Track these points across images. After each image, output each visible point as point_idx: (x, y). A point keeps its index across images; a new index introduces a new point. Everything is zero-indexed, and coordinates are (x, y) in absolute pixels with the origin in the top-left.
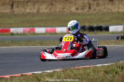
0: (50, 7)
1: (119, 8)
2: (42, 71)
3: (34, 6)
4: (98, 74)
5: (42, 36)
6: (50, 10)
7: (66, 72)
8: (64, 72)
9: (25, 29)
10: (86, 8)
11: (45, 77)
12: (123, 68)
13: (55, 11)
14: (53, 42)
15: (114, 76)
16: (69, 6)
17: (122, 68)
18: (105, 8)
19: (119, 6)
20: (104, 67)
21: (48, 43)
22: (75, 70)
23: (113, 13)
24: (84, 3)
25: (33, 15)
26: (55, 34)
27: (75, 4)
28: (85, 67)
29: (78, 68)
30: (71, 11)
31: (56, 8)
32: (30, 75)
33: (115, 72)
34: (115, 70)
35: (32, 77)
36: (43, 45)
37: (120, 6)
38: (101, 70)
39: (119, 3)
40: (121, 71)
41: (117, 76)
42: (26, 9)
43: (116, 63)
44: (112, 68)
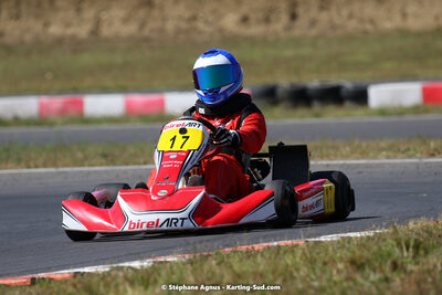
0: (142, 13)
1: (404, 16)
2: (111, 263)
3: (79, 10)
4: (324, 272)
5: (114, 127)
6: (143, 25)
7: (202, 265)
9: (45, 99)
10: (277, 20)
11: (121, 288)
12: (422, 246)
13: (162, 30)
15: (387, 280)
16: (214, 12)
17: (417, 247)
18: (351, 16)
19: (404, 7)
20: (349, 243)
21: (135, 156)
22: (237, 259)
23: (384, 36)
25: (77, 46)
28: (275, 244)
29: (248, 251)
30: (221, 30)
31: (164, 19)
32: (64, 281)
33: (389, 263)
34: (389, 255)
35: (71, 290)
36: (113, 163)
37: (411, 9)
38: (338, 255)
40: (414, 257)
41: (397, 280)
42: (47, 25)
43: (395, 227)
44: (380, 248)
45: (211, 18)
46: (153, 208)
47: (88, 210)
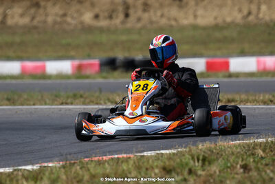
0: (33, 11)
1: (195, 16)
2: (14, 167)
4: (147, 174)
5: (14, 81)
6: (33, 18)
7: (70, 169)
8: (67, 169)
10: (117, 17)
11: (20, 182)
12: (207, 159)
13: (45, 22)
14: (40, 97)
15: (185, 180)
16: (78, 11)
17: (204, 160)
18: (162, 16)
19: (195, 11)
20: (162, 157)
21: (28, 100)
22: (93, 165)
24: (112, 3)
26: (44, 76)
27: (93, 5)
28: (116, 156)
29: (99, 161)
30: (82, 23)
31: (47, 15)
33: (187, 170)
34: (187, 164)
37: (200, 12)
38: (155, 164)
39: (197, 4)
40: (202, 166)
41: (191, 180)
43: (190, 147)
44: (181, 160)
45: (75, 15)
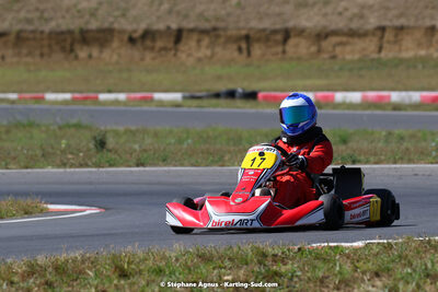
46: (231, 211)
47: (184, 211)
